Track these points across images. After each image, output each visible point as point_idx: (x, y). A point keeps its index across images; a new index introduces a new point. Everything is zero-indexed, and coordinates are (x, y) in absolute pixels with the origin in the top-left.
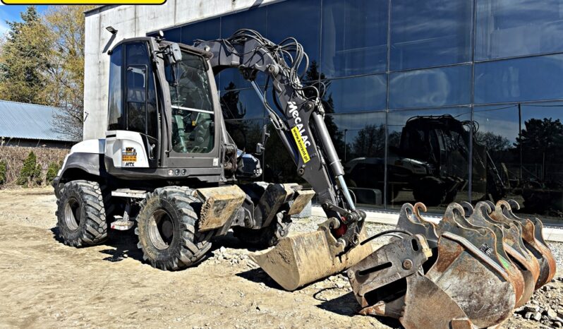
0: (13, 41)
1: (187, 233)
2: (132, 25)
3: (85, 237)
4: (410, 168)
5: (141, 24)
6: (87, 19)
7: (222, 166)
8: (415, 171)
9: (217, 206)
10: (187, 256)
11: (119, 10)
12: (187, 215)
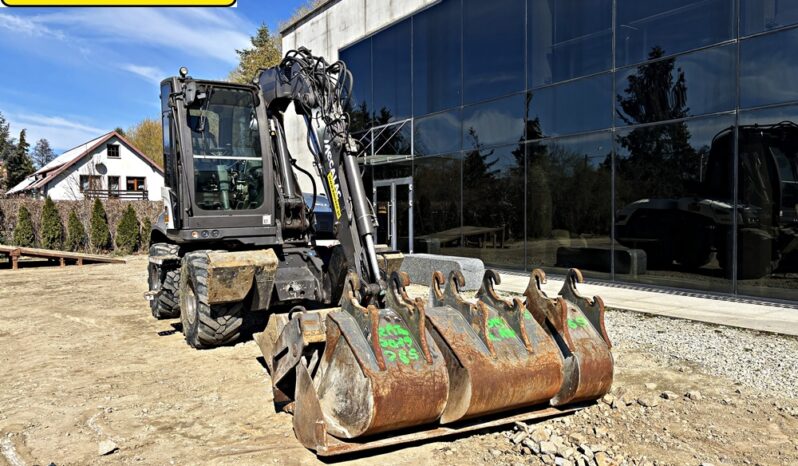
0: (245, 74)
1: (202, 306)
2: (324, 41)
3: (160, 307)
4: (710, 215)
5: (333, 38)
6: (283, 39)
7: (279, 224)
8: (718, 219)
9: (221, 274)
10: (206, 332)
11: (312, 24)
12: (201, 284)
